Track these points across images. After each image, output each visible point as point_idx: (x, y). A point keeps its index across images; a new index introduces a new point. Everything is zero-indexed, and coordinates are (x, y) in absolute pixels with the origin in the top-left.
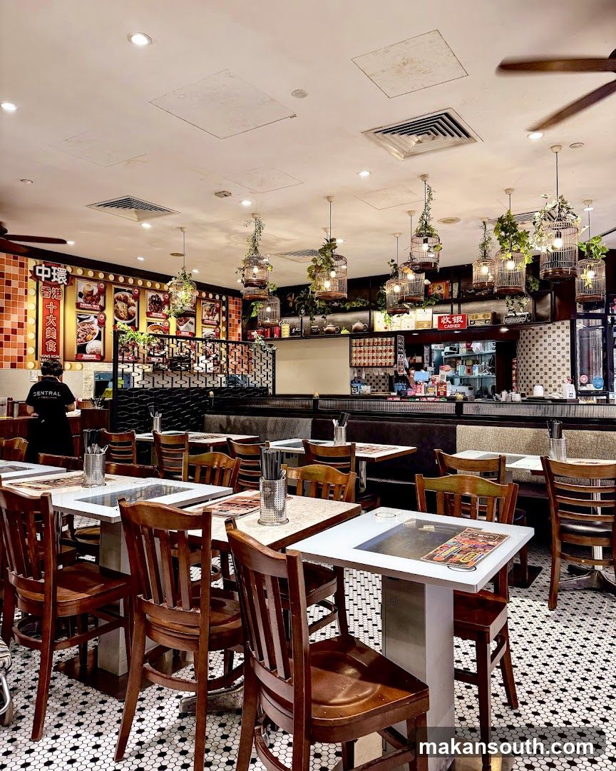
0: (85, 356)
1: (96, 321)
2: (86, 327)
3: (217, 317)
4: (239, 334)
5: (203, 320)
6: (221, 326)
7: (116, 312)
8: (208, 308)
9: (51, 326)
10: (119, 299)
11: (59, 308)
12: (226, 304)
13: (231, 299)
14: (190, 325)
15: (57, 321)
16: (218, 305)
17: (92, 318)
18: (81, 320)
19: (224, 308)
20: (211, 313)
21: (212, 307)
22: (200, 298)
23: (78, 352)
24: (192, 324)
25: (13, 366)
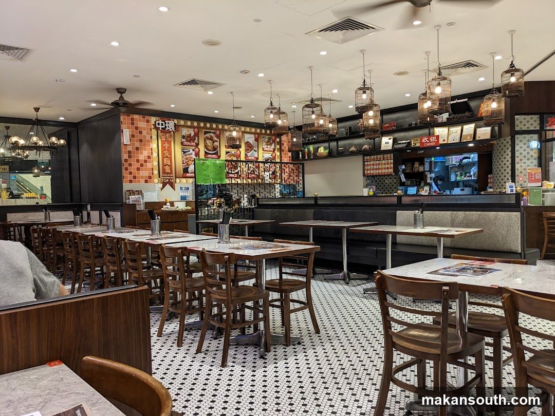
0: (188, 175)
1: (194, 153)
2: (188, 156)
3: (273, 146)
4: (290, 157)
5: (263, 149)
6: (276, 152)
7: (206, 147)
8: (266, 140)
9: (167, 157)
10: (207, 138)
11: (171, 146)
14: (254, 152)
15: (170, 154)
16: (274, 137)
17: (191, 151)
18: (184, 152)
19: (278, 140)
20: (269, 143)
21: (270, 139)
22: (261, 134)
23: (184, 172)
24: (256, 151)
25: (146, 181)
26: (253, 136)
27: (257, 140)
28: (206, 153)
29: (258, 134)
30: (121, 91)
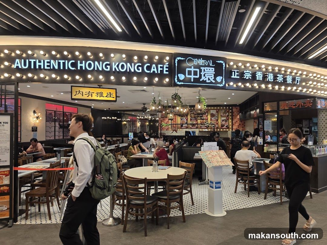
0: (183, 127)
1: (185, 119)
2: (183, 121)
3: (227, 114)
4: (238, 118)
5: (221, 116)
6: (229, 117)
7: (191, 117)
8: (223, 111)
9: (175, 121)
10: (192, 113)
11: (176, 117)
12: (232, 109)
13: (234, 108)
14: (216, 117)
15: (176, 120)
16: (228, 110)
17: (184, 119)
18: (181, 119)
19: (231, 111)
20: (225, 113)
21: (225, 111)
22: (220, 109)
23: (181, 126)
24: (217, 117)
25: (167, 130)
26: (215, 110)
27: (217, 112)
28: (191, 119)
29: (218, 109)
30: (144, 104)
